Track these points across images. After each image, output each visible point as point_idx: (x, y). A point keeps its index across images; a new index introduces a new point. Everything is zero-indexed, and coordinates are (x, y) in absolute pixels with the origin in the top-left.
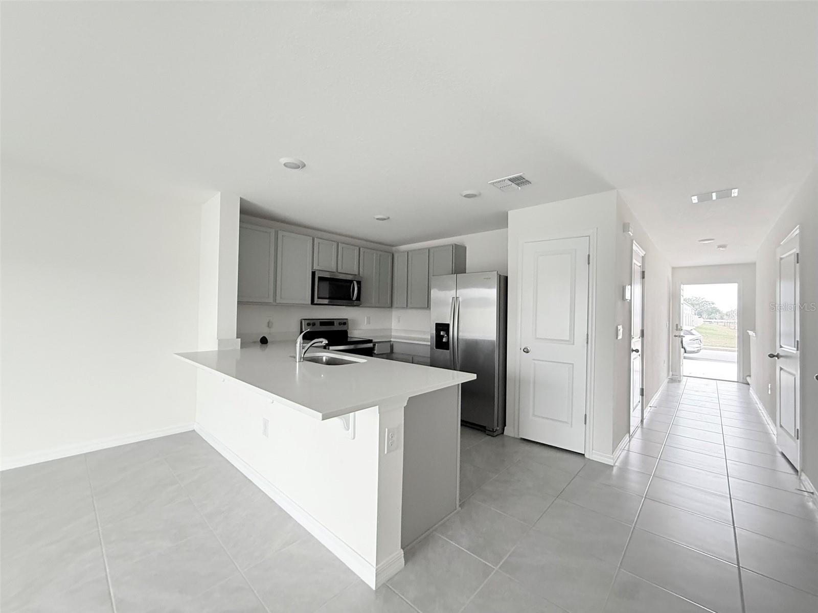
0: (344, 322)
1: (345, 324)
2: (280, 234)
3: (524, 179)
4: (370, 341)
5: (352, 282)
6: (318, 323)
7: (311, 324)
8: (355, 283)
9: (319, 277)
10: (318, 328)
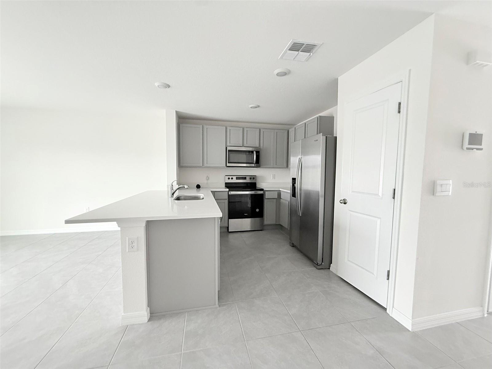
0: (253, 177)
1: (254, 178)
2: (205, 127)
3: (304, 44)
4: (262, 190)
5: (252, 152)
6: (235, 178)
7: (230, 178)
8: (255, 152)
9: (228, 150)
10: (235, 181)
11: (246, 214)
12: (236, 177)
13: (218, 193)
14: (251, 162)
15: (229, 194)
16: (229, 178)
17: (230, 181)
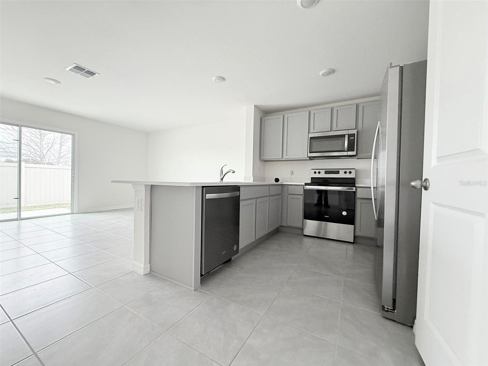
0: (350, 171)
2: (286, 116)
5: (343, 136)
6: (323, 172)
7: (317, 172)
8: (347, 137)
9: (310, 138)
10: (323, 175)
11: (326, 217)
12: (325, 171)
13: (291, 186)
14: (341, 149)
15: (305, 188)
16: (315, 173)
17: (317, 176)
